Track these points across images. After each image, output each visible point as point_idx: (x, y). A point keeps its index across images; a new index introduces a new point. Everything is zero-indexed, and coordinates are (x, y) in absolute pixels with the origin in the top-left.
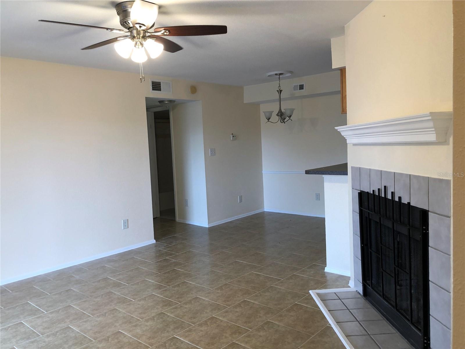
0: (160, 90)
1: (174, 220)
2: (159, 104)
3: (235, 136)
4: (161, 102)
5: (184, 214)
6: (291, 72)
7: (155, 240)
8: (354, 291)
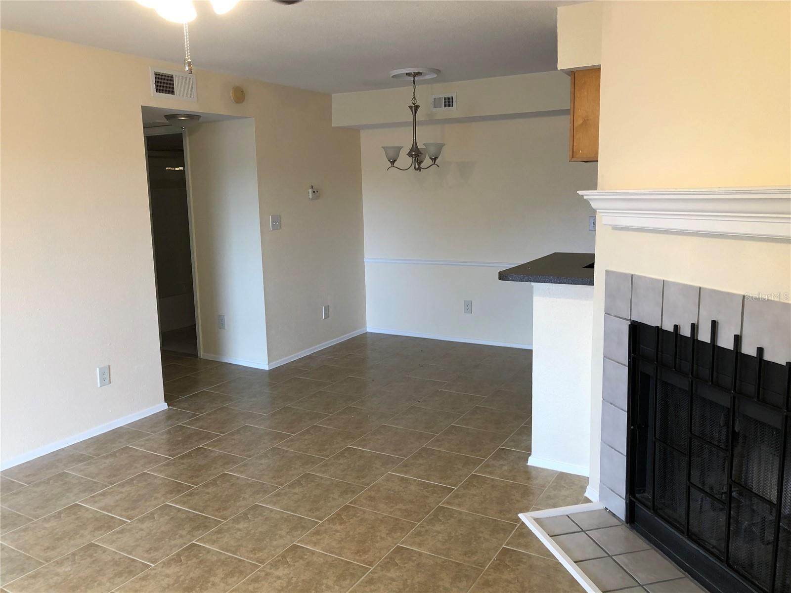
0: (173, 92)
1: (195, 355)
2: (165, 121)
3: (317, 192)
4: (172, 117)
5: (216, 343)
6: (438, 71)
7: (166, 404)
8: (601, 508)
